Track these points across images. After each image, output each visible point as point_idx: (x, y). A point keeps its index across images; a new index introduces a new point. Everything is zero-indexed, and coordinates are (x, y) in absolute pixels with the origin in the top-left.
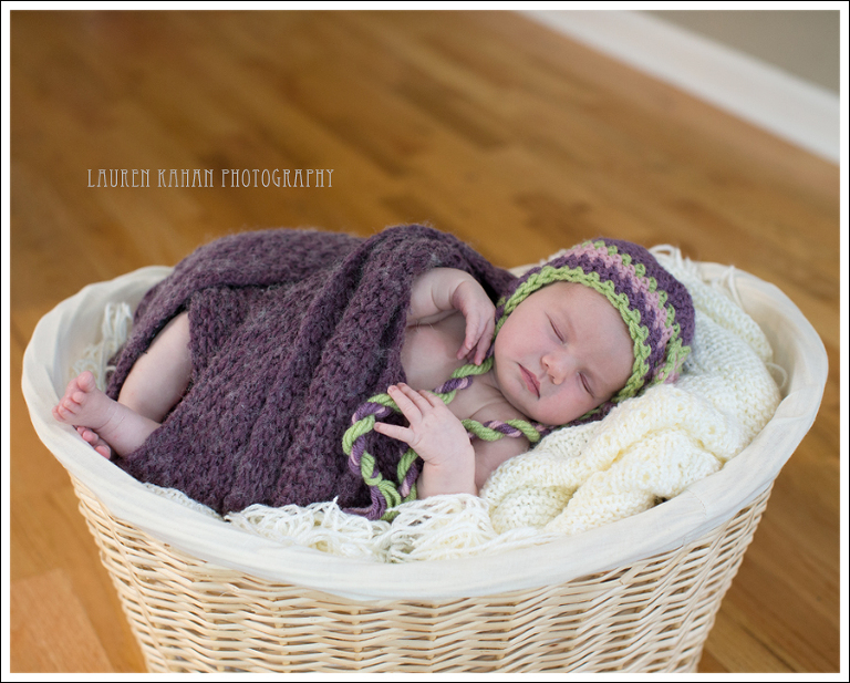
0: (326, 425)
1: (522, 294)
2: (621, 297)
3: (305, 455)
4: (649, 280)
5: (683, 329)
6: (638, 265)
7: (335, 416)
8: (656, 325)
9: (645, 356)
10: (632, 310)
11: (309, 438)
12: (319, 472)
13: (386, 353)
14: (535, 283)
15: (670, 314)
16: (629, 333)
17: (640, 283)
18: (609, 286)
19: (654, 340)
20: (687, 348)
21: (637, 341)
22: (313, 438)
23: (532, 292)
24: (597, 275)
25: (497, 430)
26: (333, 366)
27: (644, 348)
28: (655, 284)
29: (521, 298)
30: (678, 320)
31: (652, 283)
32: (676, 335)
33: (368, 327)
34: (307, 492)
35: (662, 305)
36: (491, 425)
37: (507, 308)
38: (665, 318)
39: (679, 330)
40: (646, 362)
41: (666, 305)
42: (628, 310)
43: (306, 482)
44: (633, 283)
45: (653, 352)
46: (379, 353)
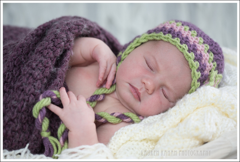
0: (23, 106)
1: (131, 48)
2: (184, 46)
3: (11, 123)
4: (199, 38)
5: (218, 65)
6: (193, 31)
7: (28, 101)
8: (203, 61)
9: (198, 78)
10: (190, 52)
11: (13, 113)
12: (19, 133)
13: (57, 70)
14: (137, 42)
15: (211, 56)
16: (189, 65)
17: (194, 40)
18: (177, 40)
19: (202, 69)
20: (220, 75)
21: (193, 69)
22: (15, 113)
23: (136, 47)
24: (170, 35)
25: (117, 117)
26: (28, 75)
27: (197, 73)
28: (202, 41)
29: (130, 51)
30: (215, 60)
31: (201, 40)
32: (214, 67)
33: (48, 56)
34: (12, 144)
35: (206, 51)
36: (114, 115)
37: (123, 57)
38: (208, 58)
39: (216, 65)
40: (198, 81)
41: (208, 52)
42: (187, 53)
43: (11, 138)
44: (190, 39)
45: (202, 75)
46: (53, 70)
